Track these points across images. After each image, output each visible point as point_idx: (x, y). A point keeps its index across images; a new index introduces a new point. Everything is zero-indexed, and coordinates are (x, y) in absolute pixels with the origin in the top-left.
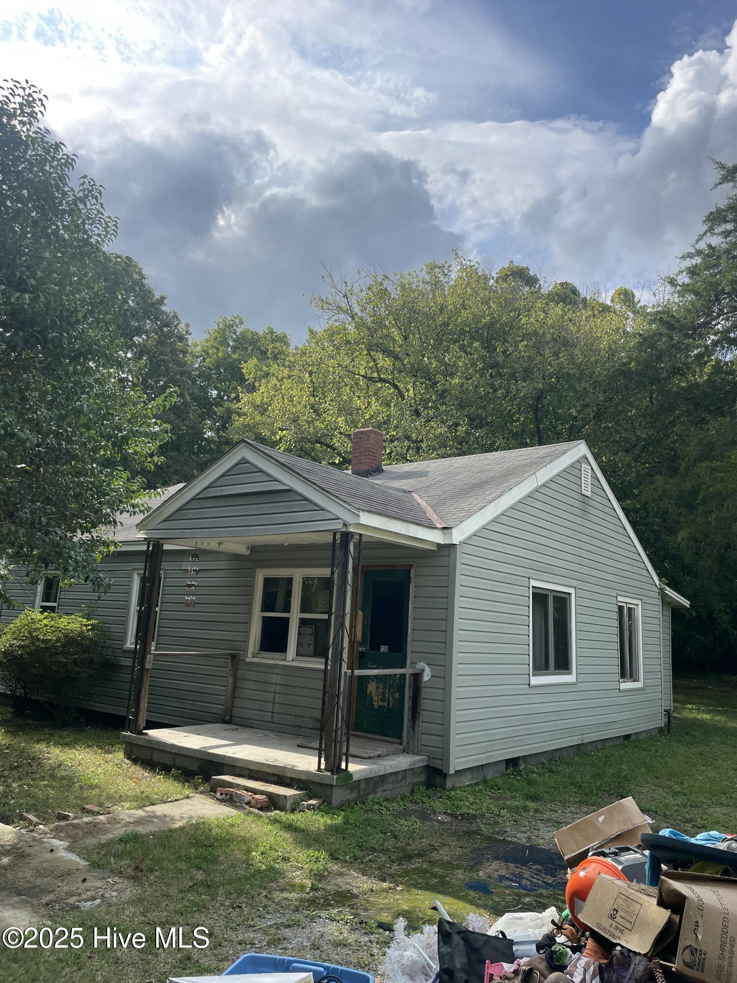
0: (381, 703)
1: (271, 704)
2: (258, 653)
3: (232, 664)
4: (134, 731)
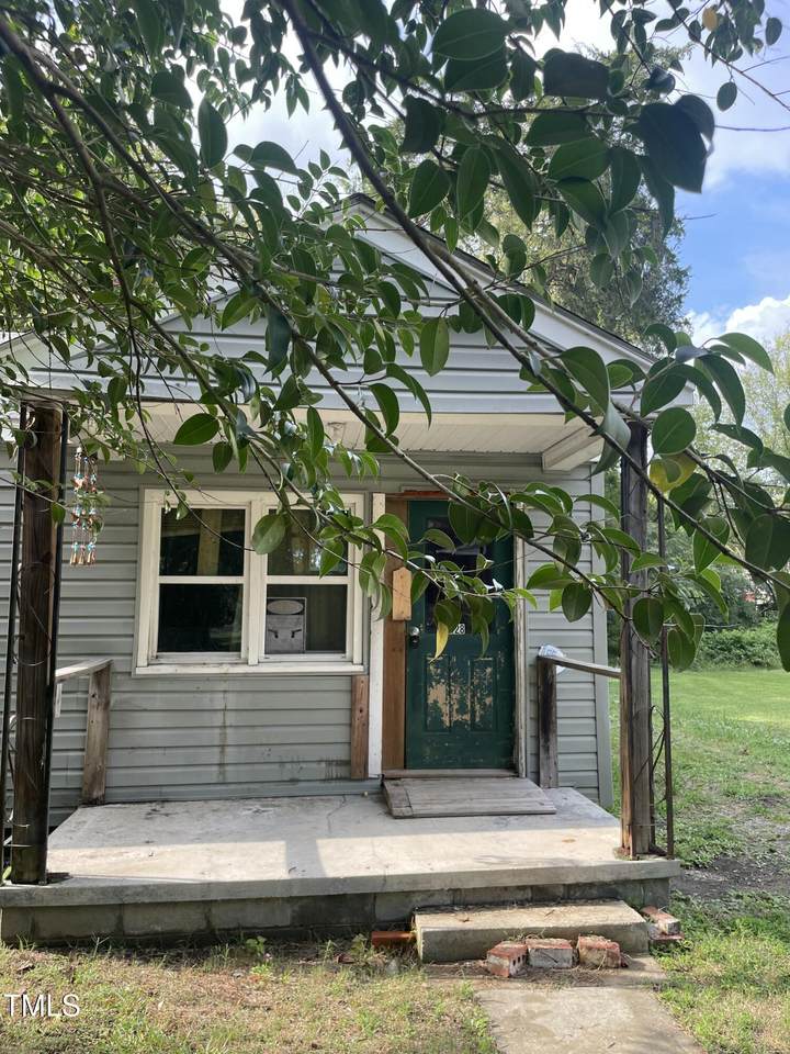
0: (456, 717)
1: (217, 750)
2: (157, 657)
3: (98, 684)
4: (33, 877)
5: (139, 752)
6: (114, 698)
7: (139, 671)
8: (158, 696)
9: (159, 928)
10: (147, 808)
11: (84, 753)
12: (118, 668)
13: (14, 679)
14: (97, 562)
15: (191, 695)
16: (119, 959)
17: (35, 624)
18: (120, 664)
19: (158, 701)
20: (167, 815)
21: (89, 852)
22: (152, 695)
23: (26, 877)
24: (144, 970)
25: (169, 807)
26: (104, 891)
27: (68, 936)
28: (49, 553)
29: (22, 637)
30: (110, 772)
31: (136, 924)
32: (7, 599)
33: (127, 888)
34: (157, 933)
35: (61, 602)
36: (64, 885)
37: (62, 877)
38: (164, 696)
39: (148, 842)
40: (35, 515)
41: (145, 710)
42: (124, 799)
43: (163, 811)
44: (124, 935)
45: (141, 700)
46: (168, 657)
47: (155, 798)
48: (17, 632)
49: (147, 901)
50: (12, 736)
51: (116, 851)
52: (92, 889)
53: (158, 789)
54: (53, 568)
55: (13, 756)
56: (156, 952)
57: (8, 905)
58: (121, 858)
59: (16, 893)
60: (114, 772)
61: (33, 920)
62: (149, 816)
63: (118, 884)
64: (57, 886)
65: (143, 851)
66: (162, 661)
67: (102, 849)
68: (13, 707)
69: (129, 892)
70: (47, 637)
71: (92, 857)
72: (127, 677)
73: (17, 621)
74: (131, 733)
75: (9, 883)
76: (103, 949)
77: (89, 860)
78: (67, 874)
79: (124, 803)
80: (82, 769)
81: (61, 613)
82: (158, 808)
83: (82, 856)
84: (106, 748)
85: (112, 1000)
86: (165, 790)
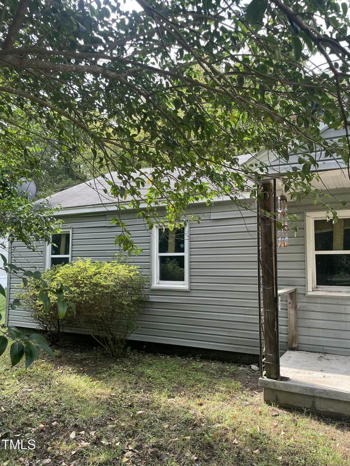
2: (317, 288)
3: (291, 298)
4: (275, 376)
5: (312, 329)
6: (299, 305)
7: (309, 293)
8: (319, 305)
9: (332, 410)
10: (318, 355)
11: (288, 327)
12: (299, 291)
13: (262, 294)
14: (290, 245)
15: (335, 306)
16: (315, 420)
17: (268, 271)
18: (300, 290)
19: (318, 307)
20: (328, 360)
21: (296, 370)
22: (316, 305)
23: (272, 376)
24: (327, 428)
25: (328, 356)
26: (306, 389)
27: (291, 405)
28: (272, 242)
29: (263, 277)
30: (300, 337)
31: (321, 406)
32: (256, 261)
33: (316, 389)
34: (331, 412)
35: (278, 263)
36: (288, 382)
37: (286, 379)
38: (322, 305)
39: (321, 371)
40: (265, 227)
41: (313, 311)
42: (306, 350)
43: (326, 357)
44: (315, 410)
45: (311, 307)
46: (322, 288)
47: (321, 351)
48: (261, 275)
49: (326, 397)
50: (263, 317)
51: (307, 372)
52: (300, 387)
53: (322, 347)
54: (274, 248)
55: (263, 325)
56: (331, 421)
57: (266, 387)
58: (310, 376)
59: (269, 383)
60: (302, 337)
61: (276, 395)
62: (320, 358)
63: (312, 387)
64: (285, 382)
65: (321, 374)
66: (319, 289)
67: (301, 370)
68: (262, 306)
69: (317, 391)
70: (273, 277)
71: (297, 373)
72: (304, 296)
73: (261, 270)
74: (307, 321)
75: (265, 377)
76: (308, 414)
77: (296, 374)
78: (289, 378)
79: (307, 351)
80: (287, 334)
81: (278, 267)
82: (323, 356)
83: (294, 372)
84: (297, 326)
85: (315, 438)
86: (325, 348)
